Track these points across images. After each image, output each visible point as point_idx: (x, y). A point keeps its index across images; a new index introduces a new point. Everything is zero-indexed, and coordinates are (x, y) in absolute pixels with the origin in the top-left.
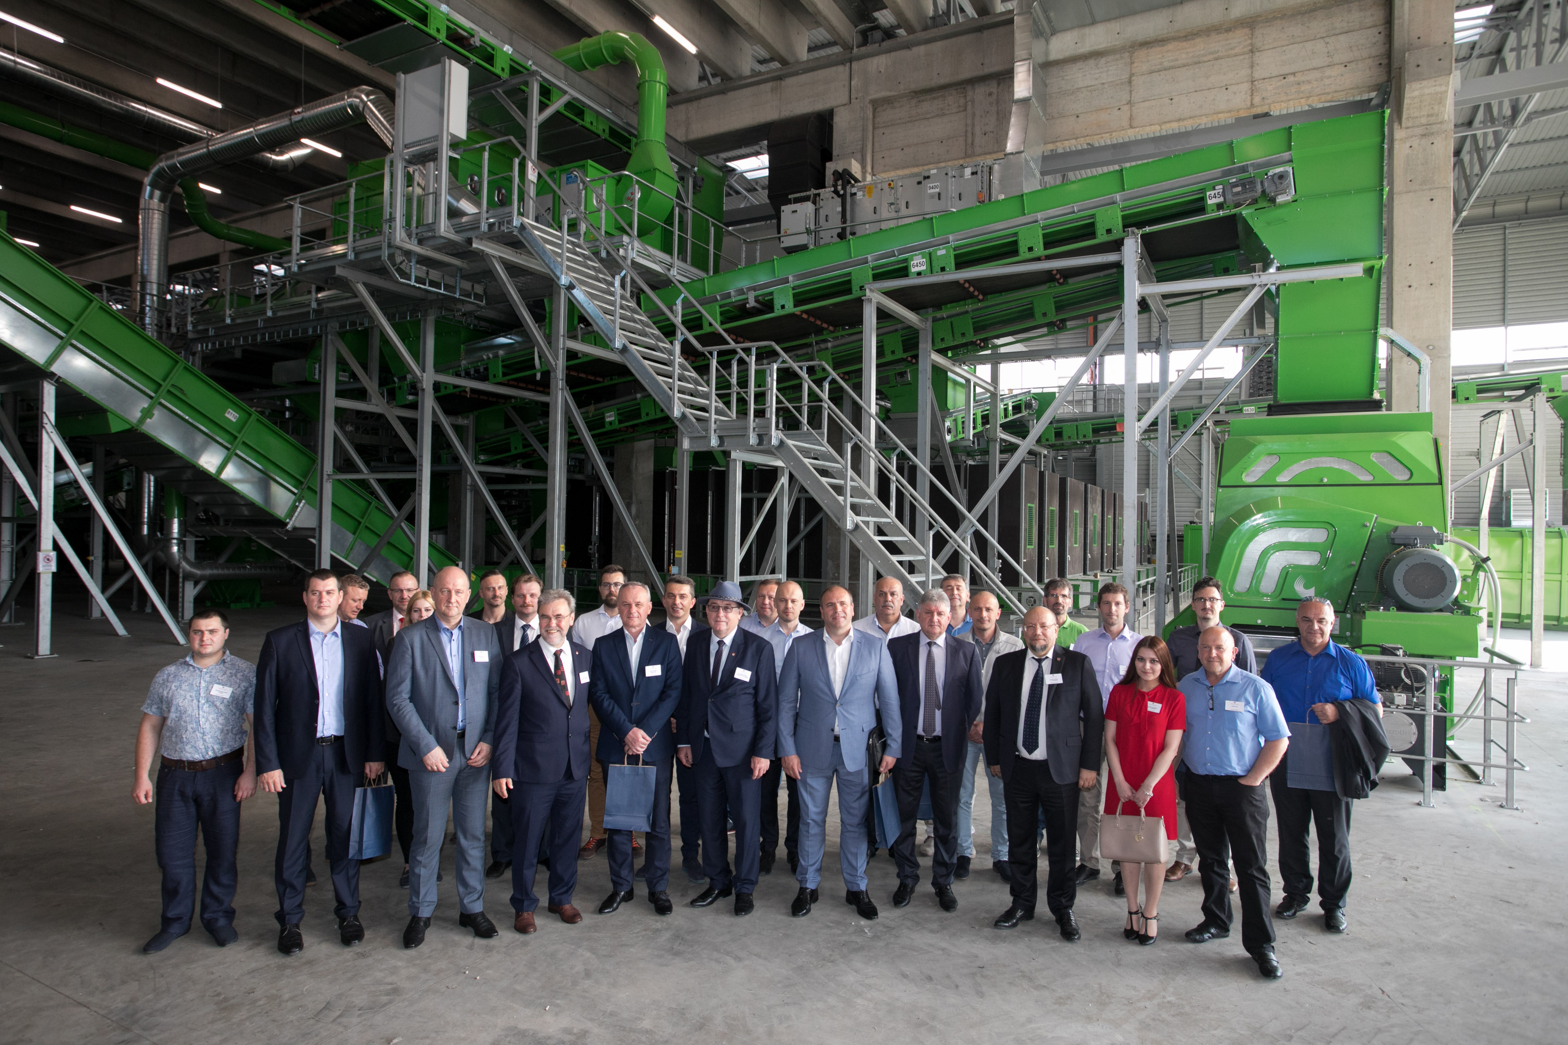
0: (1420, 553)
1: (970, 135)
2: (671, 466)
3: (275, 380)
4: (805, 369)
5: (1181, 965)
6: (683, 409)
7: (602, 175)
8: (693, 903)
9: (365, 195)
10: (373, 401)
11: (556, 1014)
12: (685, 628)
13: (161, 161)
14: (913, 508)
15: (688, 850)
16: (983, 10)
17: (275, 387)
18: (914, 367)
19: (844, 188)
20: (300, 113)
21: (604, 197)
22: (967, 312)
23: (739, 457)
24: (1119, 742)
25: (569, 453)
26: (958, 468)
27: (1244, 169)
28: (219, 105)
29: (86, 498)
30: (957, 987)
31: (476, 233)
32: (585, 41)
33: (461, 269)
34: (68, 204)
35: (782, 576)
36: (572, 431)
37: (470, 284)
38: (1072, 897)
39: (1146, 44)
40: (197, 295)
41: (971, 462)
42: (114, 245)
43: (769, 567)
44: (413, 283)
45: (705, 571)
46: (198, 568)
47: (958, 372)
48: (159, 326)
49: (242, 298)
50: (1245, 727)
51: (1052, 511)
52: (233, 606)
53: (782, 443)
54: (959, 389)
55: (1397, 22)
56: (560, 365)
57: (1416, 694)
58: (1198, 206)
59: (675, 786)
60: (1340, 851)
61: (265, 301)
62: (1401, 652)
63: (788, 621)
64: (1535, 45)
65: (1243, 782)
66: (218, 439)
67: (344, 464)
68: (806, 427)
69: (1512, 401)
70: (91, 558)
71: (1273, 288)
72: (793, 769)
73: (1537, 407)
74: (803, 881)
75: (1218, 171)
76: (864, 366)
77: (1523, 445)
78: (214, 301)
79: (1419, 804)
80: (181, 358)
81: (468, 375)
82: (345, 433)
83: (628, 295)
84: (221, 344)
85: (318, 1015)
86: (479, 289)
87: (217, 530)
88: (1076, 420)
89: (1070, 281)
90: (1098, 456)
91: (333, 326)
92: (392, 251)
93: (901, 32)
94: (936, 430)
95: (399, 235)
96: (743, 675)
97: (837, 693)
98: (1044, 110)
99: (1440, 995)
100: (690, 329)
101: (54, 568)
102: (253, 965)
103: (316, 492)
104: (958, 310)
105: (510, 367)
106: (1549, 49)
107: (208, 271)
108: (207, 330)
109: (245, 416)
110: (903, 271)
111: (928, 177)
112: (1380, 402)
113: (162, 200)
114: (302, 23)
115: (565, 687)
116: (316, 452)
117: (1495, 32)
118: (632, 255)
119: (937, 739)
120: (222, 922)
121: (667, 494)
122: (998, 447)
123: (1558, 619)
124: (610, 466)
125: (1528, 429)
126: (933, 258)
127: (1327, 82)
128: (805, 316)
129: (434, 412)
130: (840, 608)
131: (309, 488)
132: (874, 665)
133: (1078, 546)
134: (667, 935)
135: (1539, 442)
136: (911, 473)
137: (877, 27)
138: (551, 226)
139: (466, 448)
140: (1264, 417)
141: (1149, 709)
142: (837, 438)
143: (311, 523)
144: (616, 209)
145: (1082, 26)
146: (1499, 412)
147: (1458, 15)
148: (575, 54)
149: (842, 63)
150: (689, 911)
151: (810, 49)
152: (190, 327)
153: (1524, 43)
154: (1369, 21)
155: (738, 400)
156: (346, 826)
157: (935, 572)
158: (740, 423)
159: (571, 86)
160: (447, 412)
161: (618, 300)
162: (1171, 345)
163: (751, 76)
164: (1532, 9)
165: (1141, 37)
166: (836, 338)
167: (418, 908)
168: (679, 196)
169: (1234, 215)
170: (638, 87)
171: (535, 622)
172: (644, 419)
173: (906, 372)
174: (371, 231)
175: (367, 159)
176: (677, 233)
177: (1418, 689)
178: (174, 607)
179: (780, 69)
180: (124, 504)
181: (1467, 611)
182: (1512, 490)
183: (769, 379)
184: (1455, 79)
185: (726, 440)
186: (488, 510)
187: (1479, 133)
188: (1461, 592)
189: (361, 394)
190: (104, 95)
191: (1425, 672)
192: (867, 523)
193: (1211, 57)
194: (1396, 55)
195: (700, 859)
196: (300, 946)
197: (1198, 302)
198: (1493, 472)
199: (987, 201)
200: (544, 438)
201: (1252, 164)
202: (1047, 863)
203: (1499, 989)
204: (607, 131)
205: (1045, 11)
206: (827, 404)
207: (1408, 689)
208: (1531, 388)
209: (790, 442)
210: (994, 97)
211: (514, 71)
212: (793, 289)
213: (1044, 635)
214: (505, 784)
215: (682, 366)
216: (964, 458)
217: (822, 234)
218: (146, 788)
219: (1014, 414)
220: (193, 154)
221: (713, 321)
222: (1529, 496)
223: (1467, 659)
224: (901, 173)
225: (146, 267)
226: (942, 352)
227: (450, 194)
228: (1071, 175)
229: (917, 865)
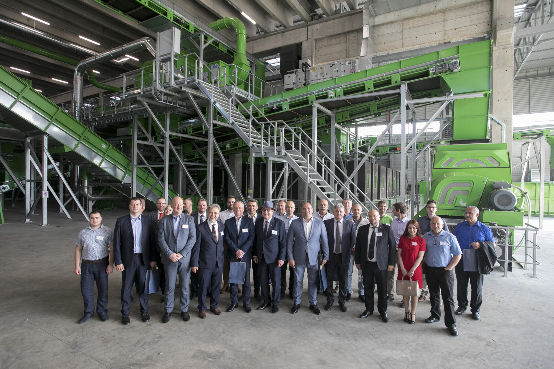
0: (503, 191)
1: (348, 50)
2: (248, 162)
3: (118, 134)
4: (293, 129)
5: (424, 331)
6: (253, 143)
7: (225, 65)
8: (258, 309)
9: (147, 73)
10: (150, 141)
11: (214, 346)
12: (255, 217)
13: (80, 63)
14: (329, 175)
15: (256, 290)
16: (352, 8)
17: (117, 137)
18: (330, 129)
19: (305, 69)
20: (126, 46)
21: (226, 73)
22: (347, 110)
23: (271, 159)
24: (403, 256)
25: (214, 158)
26: (344, 162)
27: (442, 61)
28: (99, 44)
29: (58, 174)
30: (348, 337)
31: (183, 85)
32: (219, 21)
33: (178, 97)
34: (51, 78)
35: (286, 199)
36: (215, 150)
37: (181, 102)
38: (386, 307)
39: (408, 19)
40: (92, 107)
41: (348, 161)
42: (65, 91)
43: (281, 196)
44: (162, 102)
45: (259, 197)
46: (93, 196)
47: (344, 130)
48: (80, 117)
49: (107, 107)
50: (447, 250)
51: (376, 177)
52: (104, 209)
53: (286, 154)
54: (344, 136)
55: (494, 10)
56: (211, 129)
57: (502, 239)
58: (426, 74)
59: (251, 270)
60: (479, 293)
61: (114, 108)
62: (496, 225)
63: (290, 214)
64: (541, 17)
65: (446, 269)
66: (99, 154)
67: (140, 162)
68: (293, 149)
69: (533, 139)
70: (59, 193)
71: (452, 101)
72: (292, 265)
73: (542, 141)
74: (295, 301)
75: (433, 62)
76: (313, 128)
77: (537, 154)
78: (98, 109)
79: (503, 276)
80: (87, 127)
81: (181, 132)
82: (140, 152)
83: (234, 105)
84: (100, 123)
85: (135, 345)
86: (184, 104)
87: (100, 184)
88: (384, 146)
89: (382, 99)
90: (390, 158)
91: (137, 116)
92: (156, 91)
93: (325, 16)
94: (337, 150)
95: (158, 87)
96: (275, 232)
97: (307, 239)
98: (373, 42)
99: (513, 342)
100: (255, 116)
101: (48, 197)
102: (114, 328)
103: (131, 171)
104: (344, 109)
105: (194, 130)
106: (546, 19)
107: (95, 99)
108: (96, 118)
109: (108, 146)
110: (326, 97)
111: (334, 65)
112: (489, 139)
113: (81, 76)
114: (126, 16)
115: (216, 237)
116: (131, 158)
117: (527, 13)
118: (235, 92)
119: (341, 254)
120: (104, 313)
121: (246, 171)
122: (357, 155)
123: (548, 213)
124: (228, 162)
125: (539, 148)
126: (336, 92)
127: (470, 31)
128: (293, 112)
129: (170, 144)
130: (307, 210)
131: (129, 170)
132: (320, 229)
133: (384, 189)
134: (250, 319)
135: (543, 153)
136: (329, 164)
137: (317, 15)
138: (208, 82)
139: (180, 156)
140: (448, 145)
141: (413, 245)
142: (304, 152)
143: (130, 182)
144: (229, 76)
145: (386, 13)
146: (528, 143)
147: (516, 7)
148: (215, 25)
149: (305, 27)
150: (257, 311)
151: (294, 22)
152: (90, 117)
153: (537, 17)
154: (485, 10)
155: (271, 140)
156: (144, 283)
157: (338, 197)
158: (272, 148)
159: (214, 36)
160: (174, 145)
161: (231, 107)
162: (417, 121)
163: (274, 32)
164: (540, 5)
165: (406, 17)
166: (303, 119)
167: (167, 310)
168: (250, 72)
169: (439, 77)
170: (237, 36)
171: (205, 214)
172: (239, 146)
173: (326, 131)
174: (149, 85)
175: (146, 61)
176: (250, 84)
177: (502, 237)
178: (86, 209)
179: (284, 29)
180: (69, 175)
181: (519, 211)
182: (532, 169)
183: (281, 133)
184: (514, 29)
185: (267, 153)
186: (187, 177)
187: (521, 48)
188: (517, 204)
189: (146, 139)
190: (62, 42)
191: (505, 232)
192: (314, 181)
193: (430, 23)
194: (494, 21)
195: (260, 294)
196: (129, 322)
197: (425, 106)
198: (526, 163)
199: (354, 73)
200: (206, 153)
201: (445, 59)
202: (377, 296)
203: (534, 340)
204: (226, 51)
205: (373, 8)
206: (301, 141)
207: (499, 237)
208: (540, 135)
209: (289, 154)
210: (356, 37)
211: (195, 31)
212: (289, 103)
213: (375, 219)
214: (195, 268)
215: (252, 129)
216: (345, 159)
217: (298, 84)
218: (79, 268)
219: (363, 144)
220: (91, 60)
221: (262, 113)
222: (539, 171)
223: (519, 227)
224: (325, 63)
225: (76, 98)
226: (339, 123)
227: (175, 72)
228: (381, 64)
229: (333, 296)
